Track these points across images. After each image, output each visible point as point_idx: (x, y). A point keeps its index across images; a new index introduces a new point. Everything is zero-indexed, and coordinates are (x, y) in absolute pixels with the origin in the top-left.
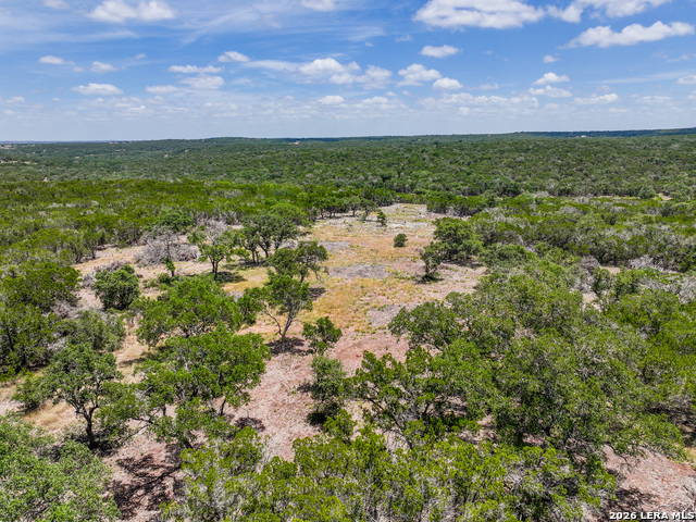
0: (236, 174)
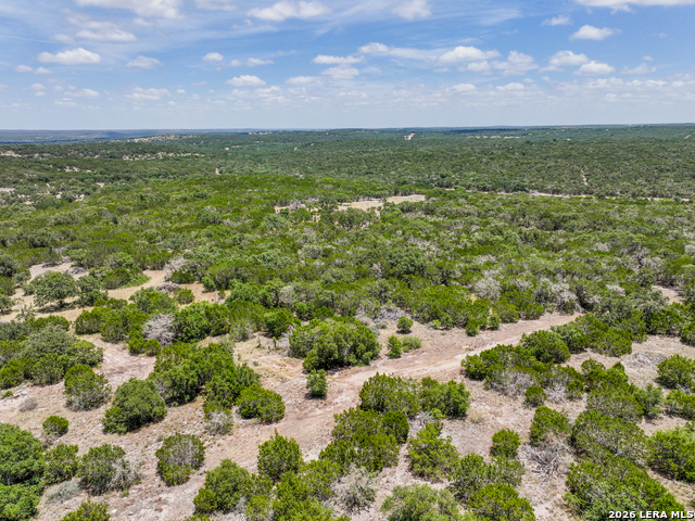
0: (343, 169)
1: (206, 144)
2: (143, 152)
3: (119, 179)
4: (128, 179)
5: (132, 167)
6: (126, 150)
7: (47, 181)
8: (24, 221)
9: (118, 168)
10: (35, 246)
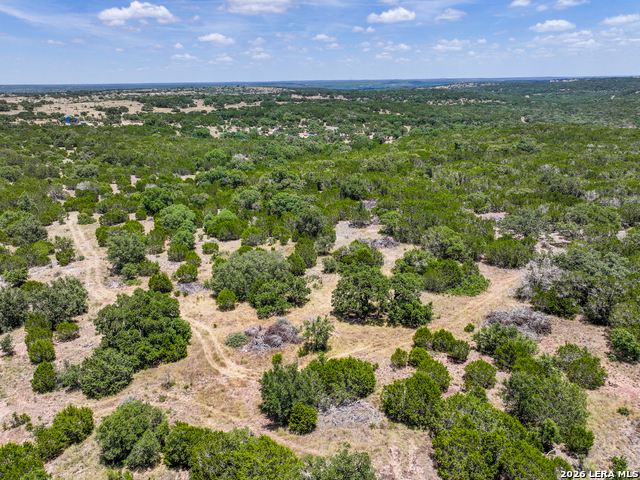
1: (505, 91)
2: (447, 98)
3: (424, 123)
4: (433, 123)
5: (437, 112)
6: (431, 96)
7: (364, 121)
8: (340, 162)
9: (424, 112)
10: (346, 195)
